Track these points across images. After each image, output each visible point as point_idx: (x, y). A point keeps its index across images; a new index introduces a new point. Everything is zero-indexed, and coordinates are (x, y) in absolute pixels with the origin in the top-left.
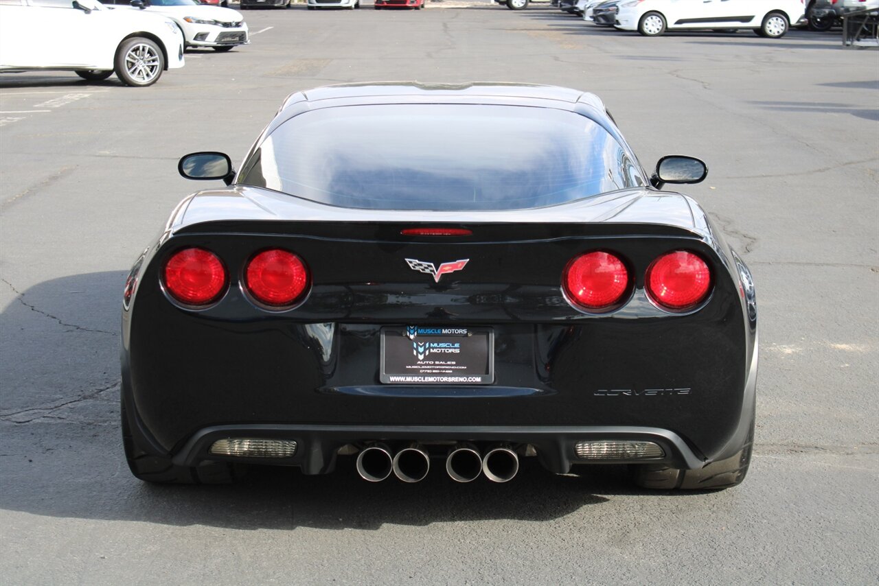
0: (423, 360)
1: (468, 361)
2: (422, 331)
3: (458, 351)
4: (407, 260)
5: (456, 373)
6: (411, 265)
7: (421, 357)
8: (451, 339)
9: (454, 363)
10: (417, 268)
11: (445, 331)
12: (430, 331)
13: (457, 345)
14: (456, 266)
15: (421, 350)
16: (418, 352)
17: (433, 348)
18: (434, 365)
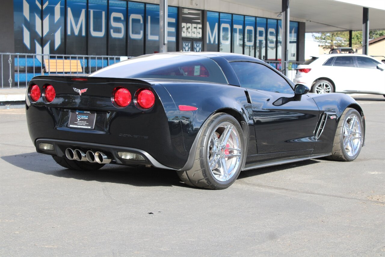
0: (79, 121)
1: (89, 122)
2: (80, 112)
3: (87, 118)
4: (73, 88)
5: (86, 125)
6: (74, 90)
7: (79, 120)
8: (86, 114)
9: (86, 122)
10: (76, 91)
11: (85, 112)
12: (81, 112)
13: (87, 117)
14: (84, 91)
15: (79, 117)
16: (78, 118)
17: (82, 117)
18: (82, 122)
